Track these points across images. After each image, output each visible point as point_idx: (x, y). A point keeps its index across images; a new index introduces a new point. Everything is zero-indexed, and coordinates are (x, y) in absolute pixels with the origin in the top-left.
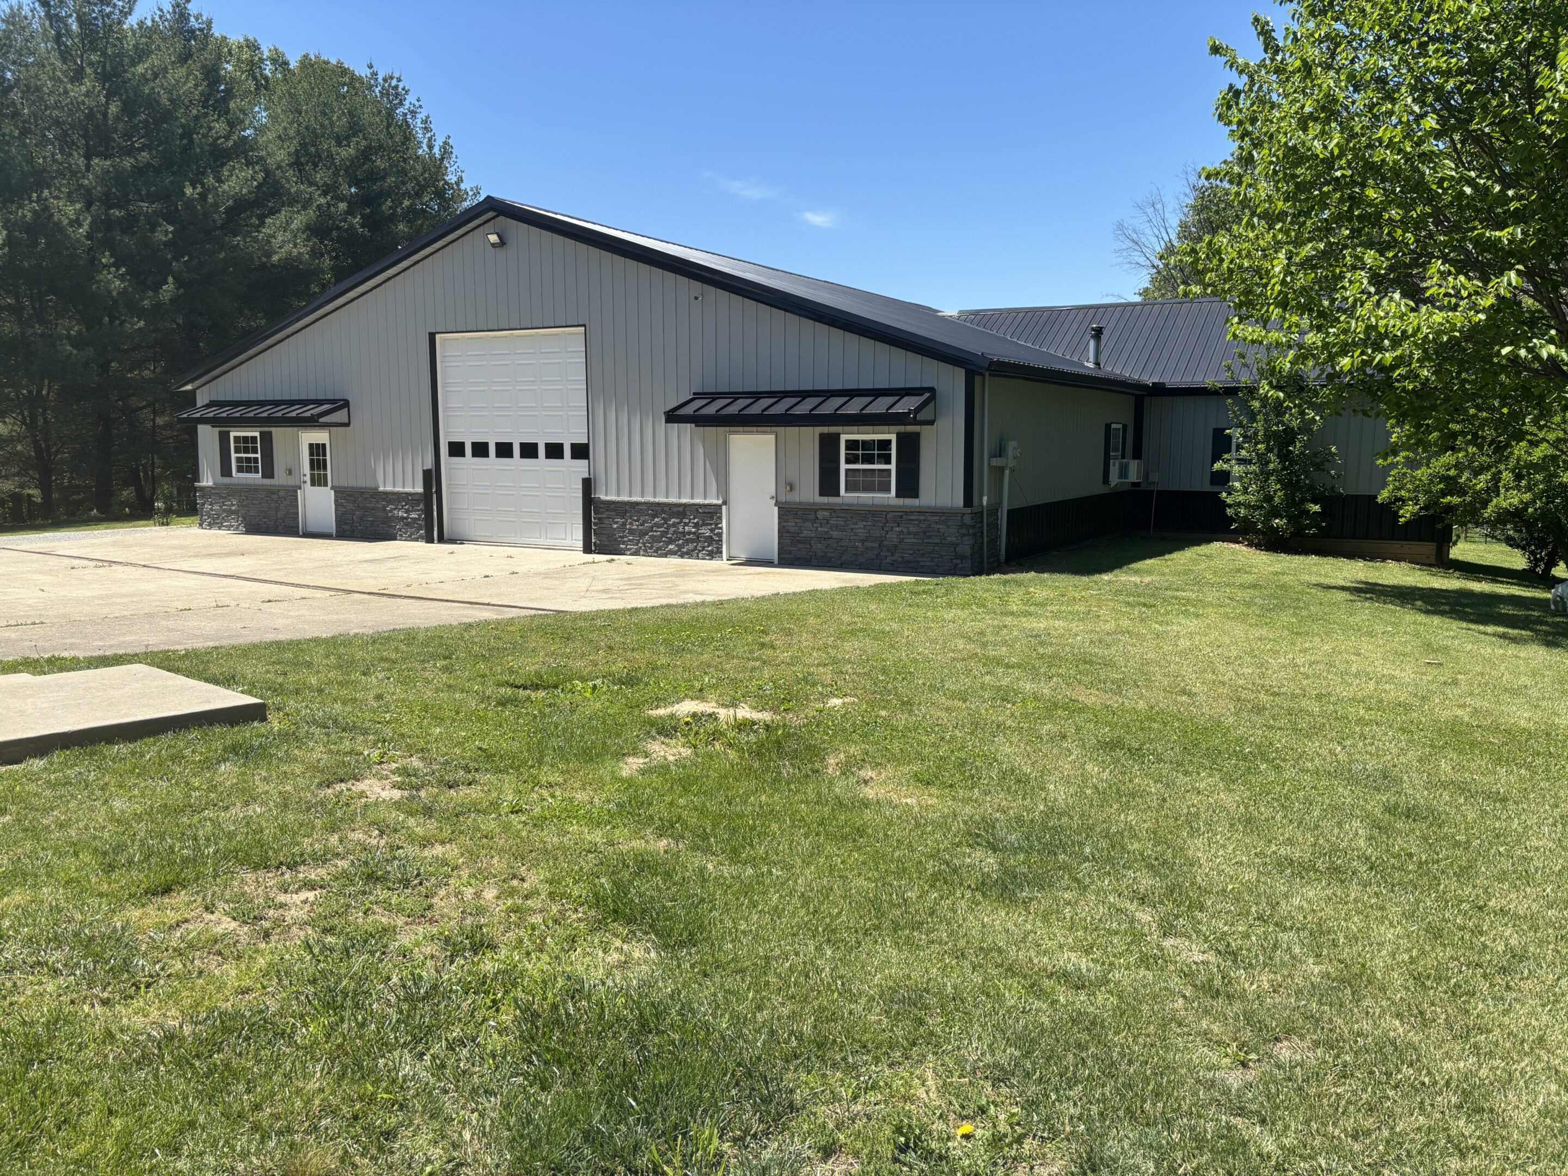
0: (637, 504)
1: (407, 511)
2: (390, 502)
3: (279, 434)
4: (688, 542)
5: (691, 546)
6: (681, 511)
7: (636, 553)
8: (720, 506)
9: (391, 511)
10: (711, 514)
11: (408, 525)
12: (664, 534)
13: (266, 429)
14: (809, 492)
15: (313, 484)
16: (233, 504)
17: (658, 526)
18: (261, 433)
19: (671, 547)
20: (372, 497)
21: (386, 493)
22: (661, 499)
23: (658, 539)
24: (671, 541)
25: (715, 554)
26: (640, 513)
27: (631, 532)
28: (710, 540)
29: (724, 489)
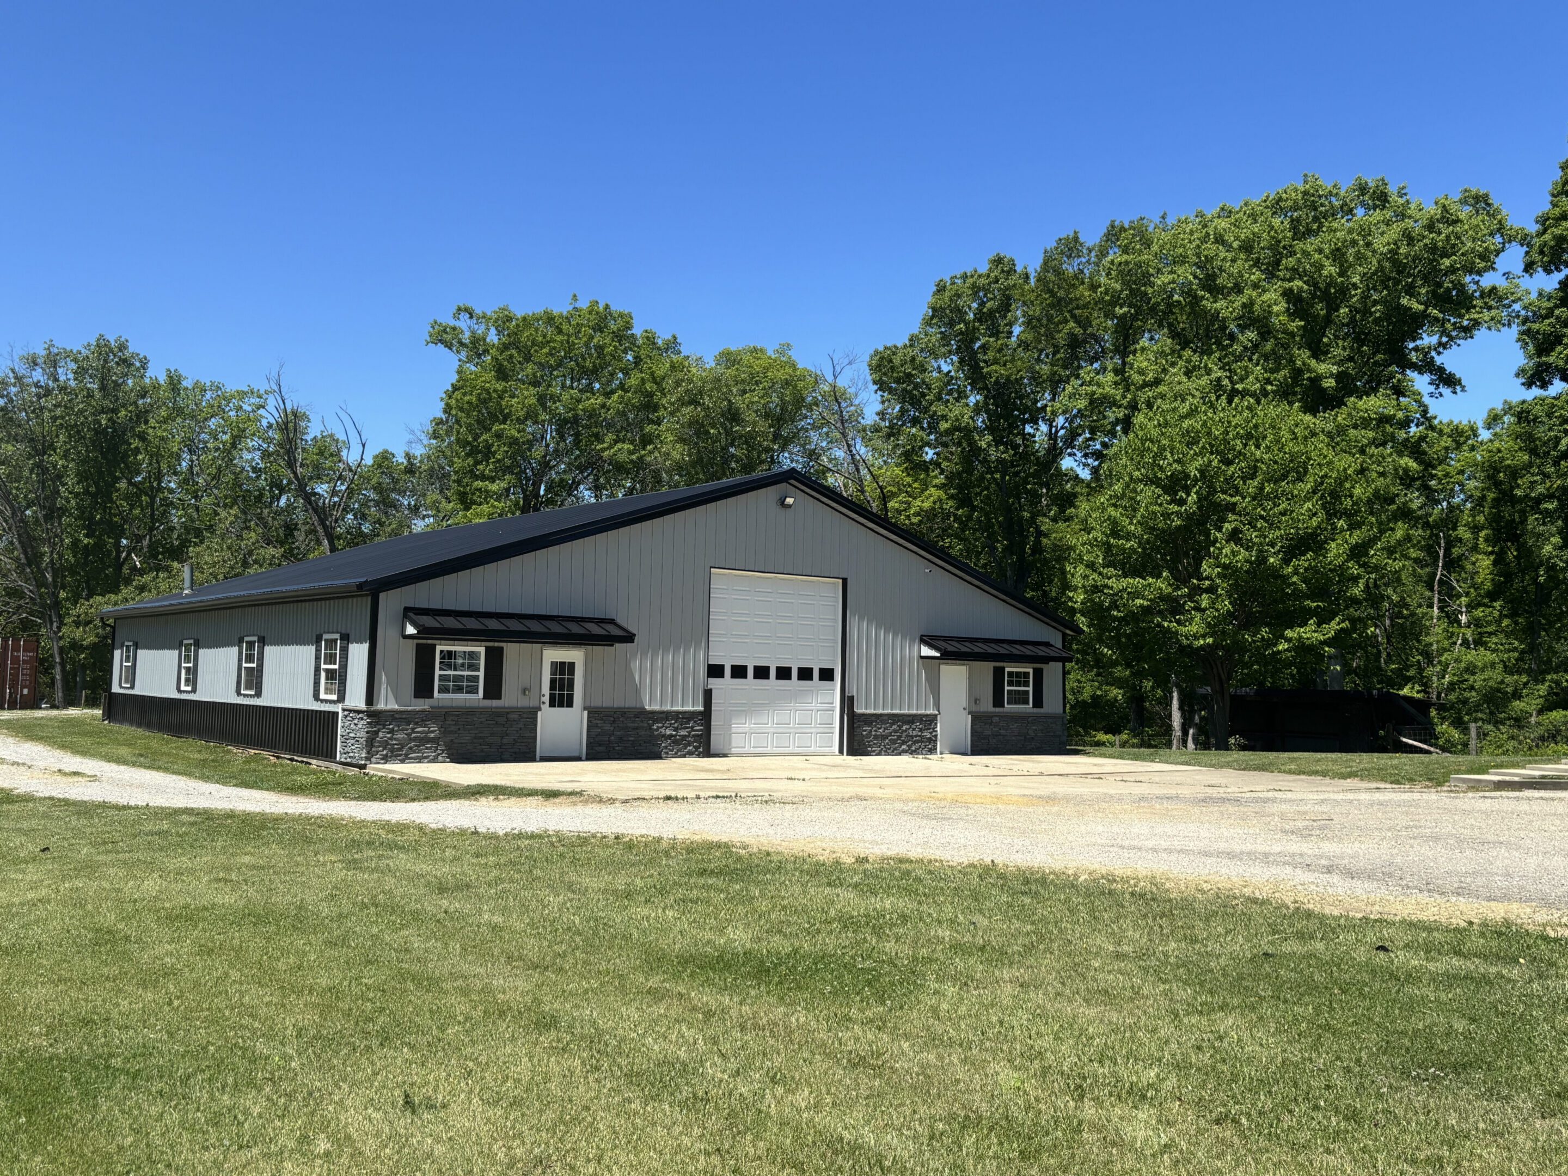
0: (881, 715)
1: (676, 729)
2: (655, 721)
3: (512, 652)
4: (915, 742)
5: (917, 746)
6: (910, 719)
7: (879, 754)
8: (936, 716)
9: (658, 728)
10: (930, 721)
11: (676, 742)
12: (899, 737)
13: (496, 644)
14: (987, 705)
15: (552, 704)
16: (434, 730)
17: (895, 731)
18: (487, 648)
19: (904, 747)
20: (636, 716)
21: (653, 712)
22: (897, 711)
23: (893, 742)
24: (904, 743)
25: (932, 751)
26: (883, 722)
27: (876, 737)
28: (930, 740)
29: (937, 705)
